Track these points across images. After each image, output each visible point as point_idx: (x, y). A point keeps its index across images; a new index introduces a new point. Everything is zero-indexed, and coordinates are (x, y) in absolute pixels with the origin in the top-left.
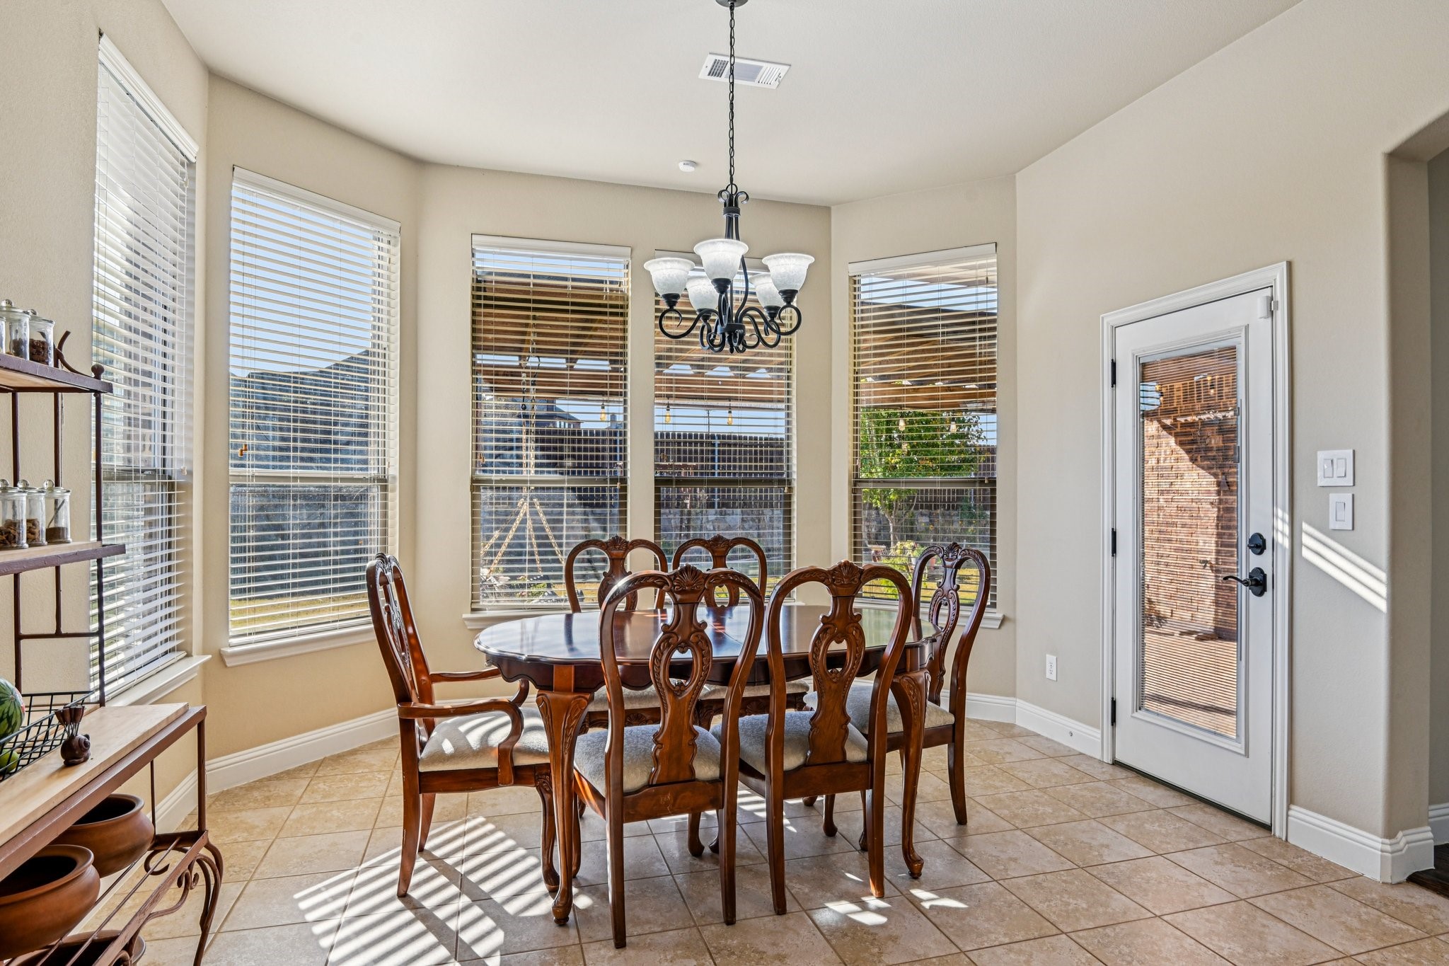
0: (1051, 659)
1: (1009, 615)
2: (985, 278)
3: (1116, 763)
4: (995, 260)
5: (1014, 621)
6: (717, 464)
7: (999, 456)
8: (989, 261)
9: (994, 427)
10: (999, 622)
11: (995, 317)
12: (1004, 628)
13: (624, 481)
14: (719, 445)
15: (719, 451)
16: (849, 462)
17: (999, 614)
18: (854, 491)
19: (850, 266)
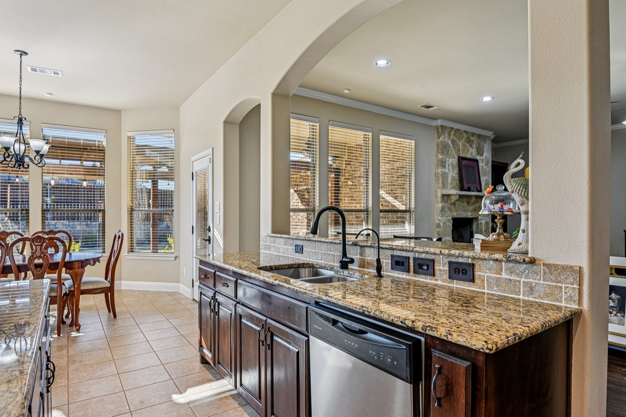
0: (185, 268)
1: (177, 255)
3: (193, 300)
5: (179, 257)
10: (174, 258)
12: (176, 260)
13: (28, 210)
16: (128, 203)
17: (174, 255)
18: (131, 214)
19: (128, 133)
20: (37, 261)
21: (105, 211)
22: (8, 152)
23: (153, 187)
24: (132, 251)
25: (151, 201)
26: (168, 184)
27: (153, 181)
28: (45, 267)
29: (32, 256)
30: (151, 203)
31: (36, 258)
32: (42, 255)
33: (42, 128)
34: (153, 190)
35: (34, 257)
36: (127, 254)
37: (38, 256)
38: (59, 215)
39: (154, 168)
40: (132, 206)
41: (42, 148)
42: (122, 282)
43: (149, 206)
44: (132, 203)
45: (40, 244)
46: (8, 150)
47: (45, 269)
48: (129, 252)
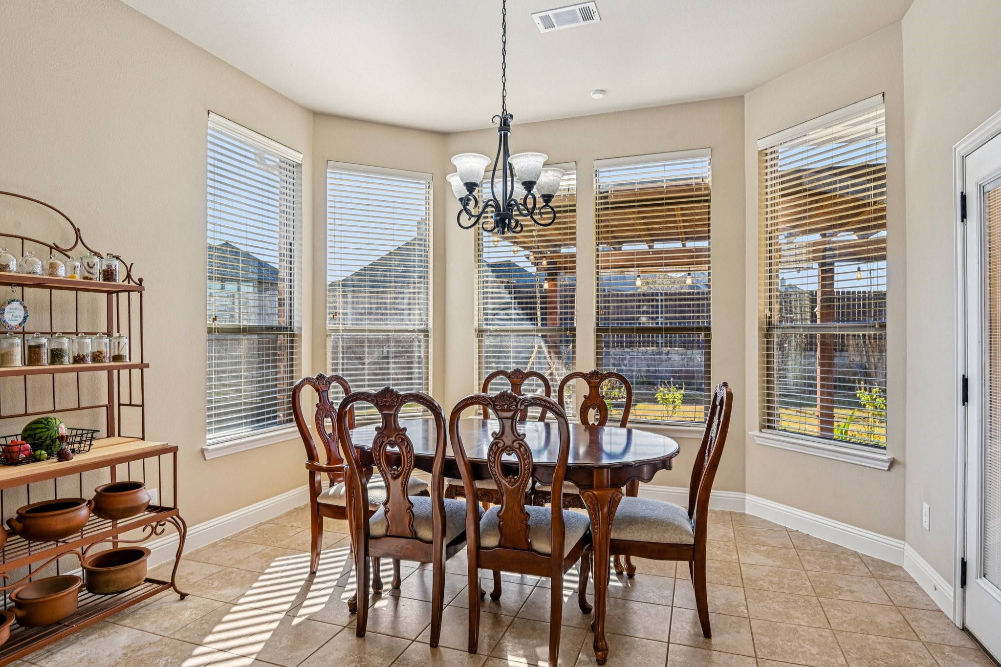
0: (926, 506)
1: (897, 458)
2: (874, 130)
3: (965, 629)
4: (883, 111)
5: (903, 465)
6: (660, 315)
7: (889, 300)
8: (879, 112)
9: (884, 273)
10: (888, 464)
11: (885, 166)
12: (894, 472)
13: (574, 330)
14: (662, 300)
15: (662, 306)
16: (759, 311)
17: (887, 456)
18: (767, 336)
19: (759, 142)
20: (505, 457)
21: (710, 330)
22: (474, 193)
23: (823, 286)
24: (769, 427)
25: (817, 309)
26: (859, 269)
27: (822, 265)
28: (524, 477)
29: (497, 444)
30: (818, 314)
31: (502, 451)
32: (516, 445)
33: (595, 169)
34: (823, 293)
35: (498, 448)
36: (757, 433)
37: (508, 446)
38: (624, 339)
39: (824, 236)
40: (770, 318)
41: (538, 176)
42: (747, 498)
43: (813, 318)
44: (770, 310)
45: (509, 414)
46: (473, 190)
47: (522, 480)
48: (764, 427)
